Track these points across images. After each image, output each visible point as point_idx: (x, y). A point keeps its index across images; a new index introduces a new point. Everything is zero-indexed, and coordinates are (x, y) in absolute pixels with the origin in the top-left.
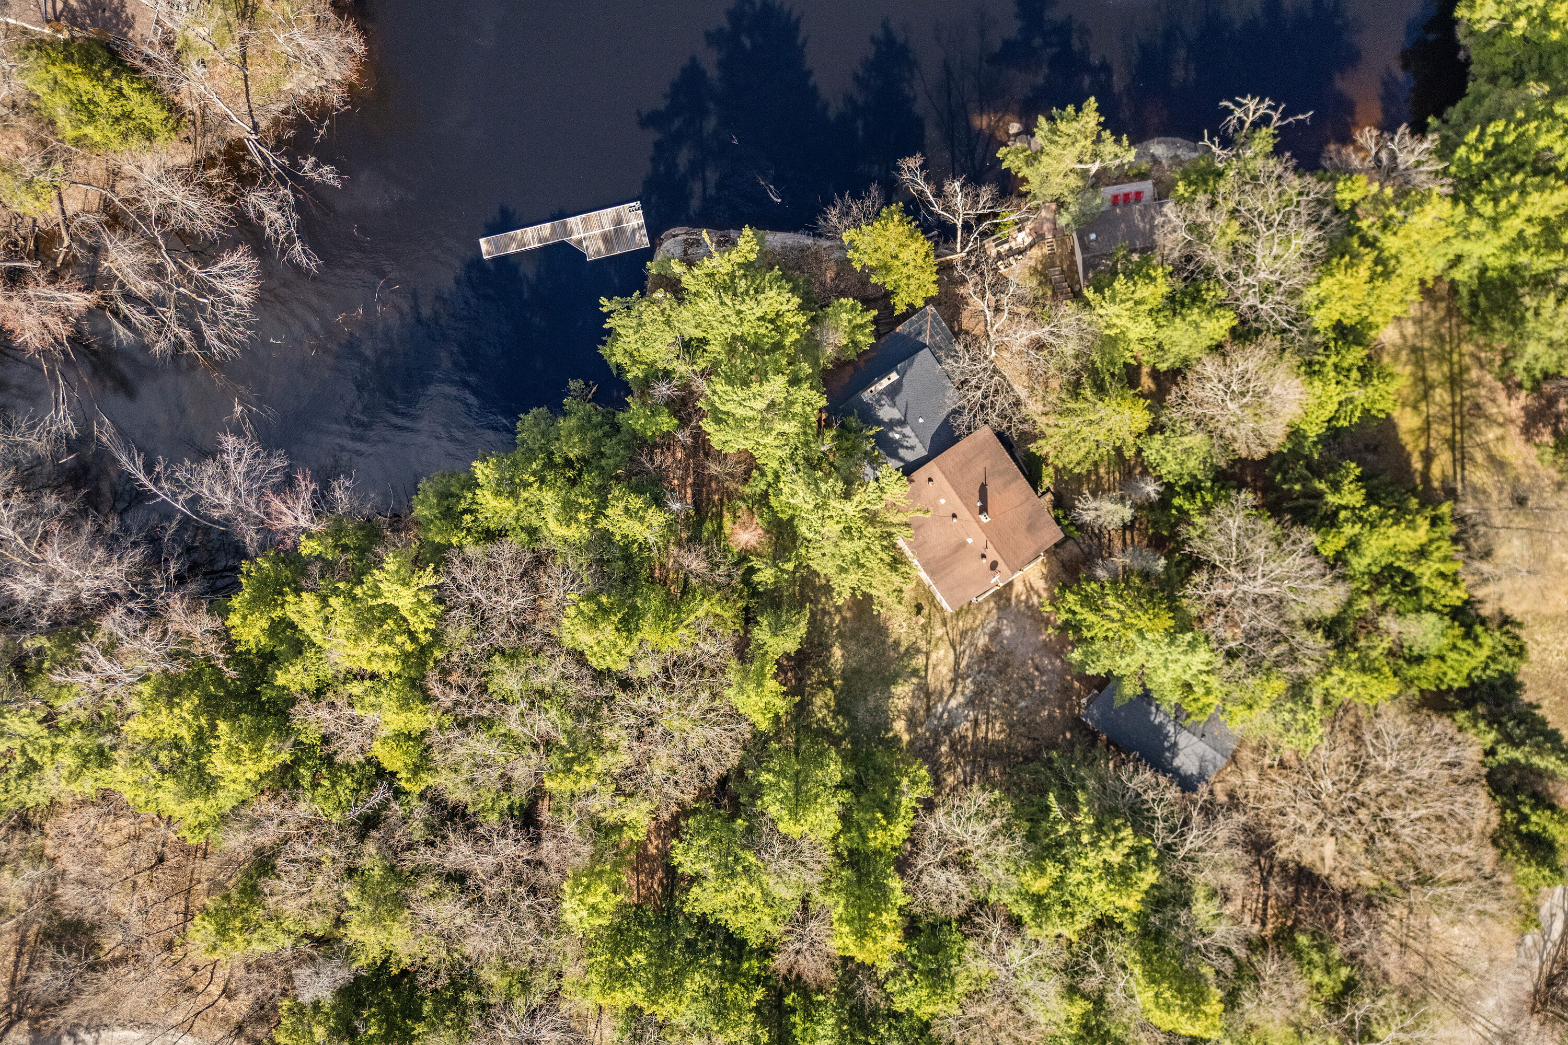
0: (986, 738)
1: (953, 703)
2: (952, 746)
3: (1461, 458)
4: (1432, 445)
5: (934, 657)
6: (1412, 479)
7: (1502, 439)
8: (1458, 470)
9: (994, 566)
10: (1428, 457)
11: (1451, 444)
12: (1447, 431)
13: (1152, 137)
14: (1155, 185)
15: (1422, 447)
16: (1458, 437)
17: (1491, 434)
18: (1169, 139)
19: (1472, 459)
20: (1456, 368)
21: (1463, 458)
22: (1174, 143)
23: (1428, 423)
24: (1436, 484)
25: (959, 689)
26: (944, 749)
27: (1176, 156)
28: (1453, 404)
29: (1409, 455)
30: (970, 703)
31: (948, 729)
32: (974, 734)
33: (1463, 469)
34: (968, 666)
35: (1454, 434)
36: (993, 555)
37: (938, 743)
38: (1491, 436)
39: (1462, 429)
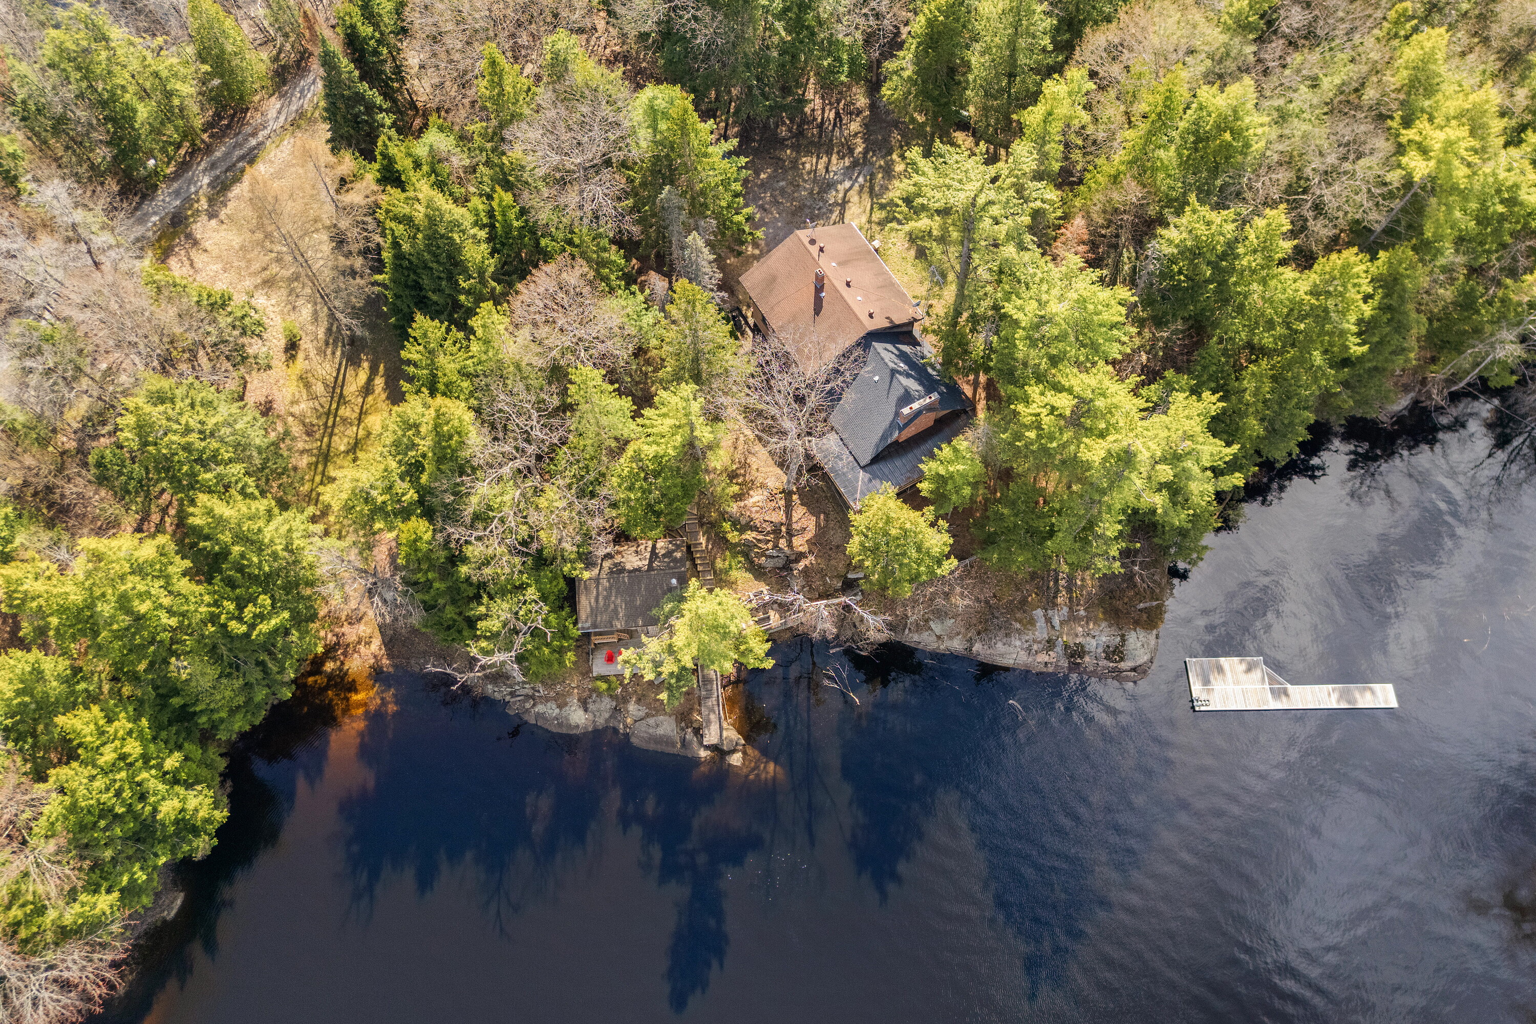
0: (818, 158)
1: (847, 184)
2: (851, 151)
3: (336, 390)
4: (360, 400)
5: (864, 219)
6: (386, 369)
7: (294, 402)
8: (341, 377)
9: (813, 242)
10: (367, 390)
11: (342, 400)
12: (345, 412)
13: (585, 734)
14: (591, 671)
15: (370, 399)
16: (334, 406)
17: (304, 406)
18: (564, 731)
19: (326, 386)
20: (320, 468)
21: (334, 388)
22: (560, 725)
23: (360, 420)
24: (366, 365)
25: (841, 195)
26: (860, 149)
27: (560, 707)
28: (331, 435)
29: (384, 390)
30: (831, 185)
31: (855, 164)
32: (829, 161)
33: (336, 378)
34: (831, 212)
35: (337, 409)
36: (814, 250)
37: (865, 153)
38: (303, 406)
39: (328, 414)
